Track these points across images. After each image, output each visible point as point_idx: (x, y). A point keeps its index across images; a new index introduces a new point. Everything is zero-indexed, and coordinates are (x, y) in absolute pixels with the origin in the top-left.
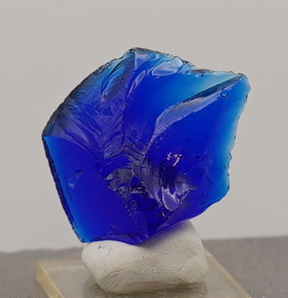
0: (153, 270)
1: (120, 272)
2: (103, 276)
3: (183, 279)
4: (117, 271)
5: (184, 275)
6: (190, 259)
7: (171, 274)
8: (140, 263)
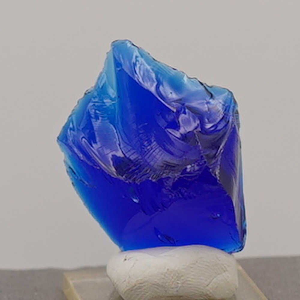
0: (178, 283)
1: (144, 284)
2: (128, 288)
3: (210, 295)
4: (141, 283)
5: (211, 291)
6: (219, 276)
7: (197, 289)
8: (165, 276)
